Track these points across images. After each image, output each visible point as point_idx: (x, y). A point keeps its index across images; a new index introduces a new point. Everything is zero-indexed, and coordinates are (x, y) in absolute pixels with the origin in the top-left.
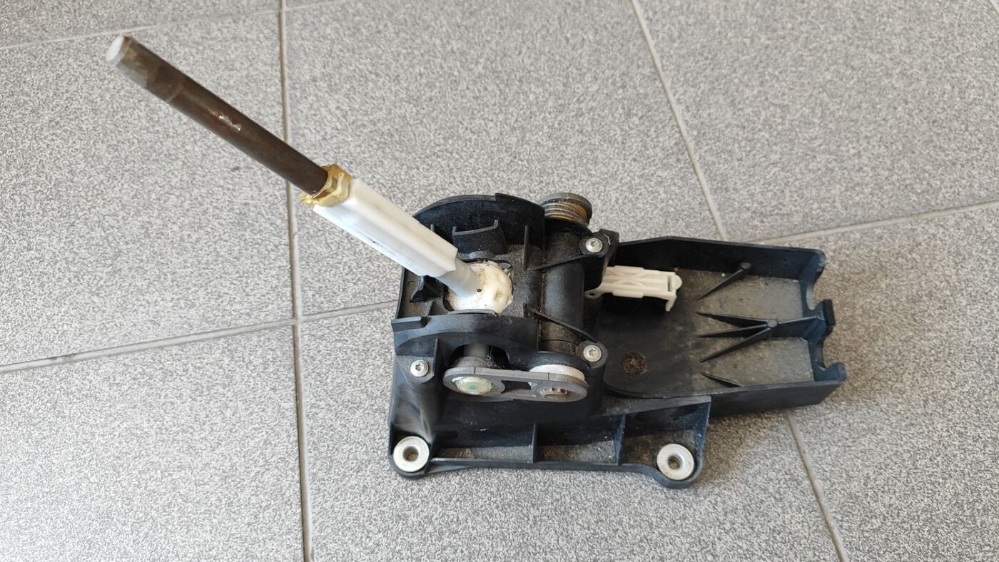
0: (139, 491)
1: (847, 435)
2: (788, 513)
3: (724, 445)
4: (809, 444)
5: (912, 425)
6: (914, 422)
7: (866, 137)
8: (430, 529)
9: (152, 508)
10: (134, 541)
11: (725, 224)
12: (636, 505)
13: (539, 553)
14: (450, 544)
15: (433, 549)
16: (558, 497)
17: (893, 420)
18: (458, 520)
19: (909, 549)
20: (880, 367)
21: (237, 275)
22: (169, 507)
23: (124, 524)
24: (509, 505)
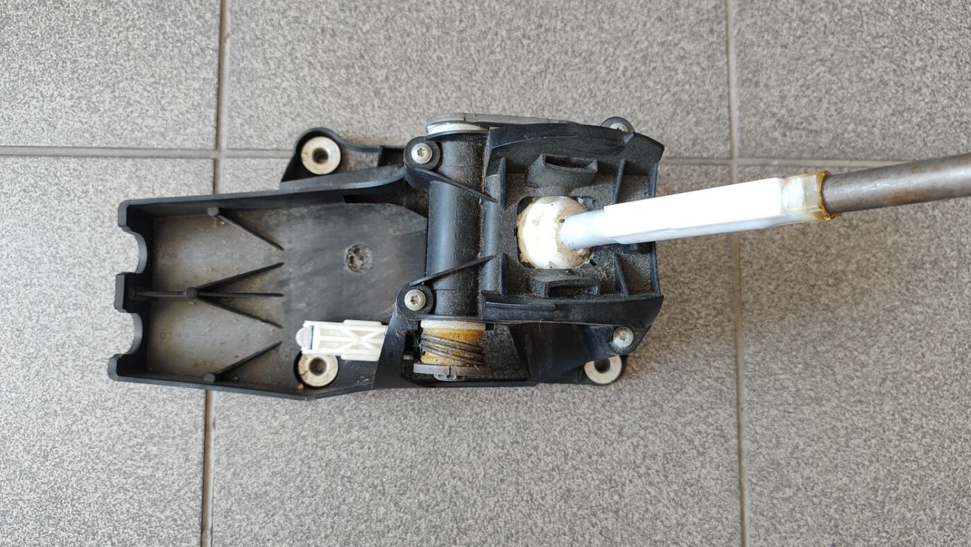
0: (30, 324)
1: (791, 400)
2: (706, 468)
3: (663, 389)
4: (749, 402)
5: (860, 401)
6: (863, 399)
8: (340, 420)
9: (44, 345)
10: (24, 377)
11: (741, 129)
12: (556, 433)
13: (447, 463)
14: (358, 439)
15: (339, 440)
16: (479, 410)
17: (844, 393)
18: (370, 416)
19: (810, 521)
20: (852, 334)
22: (63, 347)
23: (14, 357)
24: (426, 410)
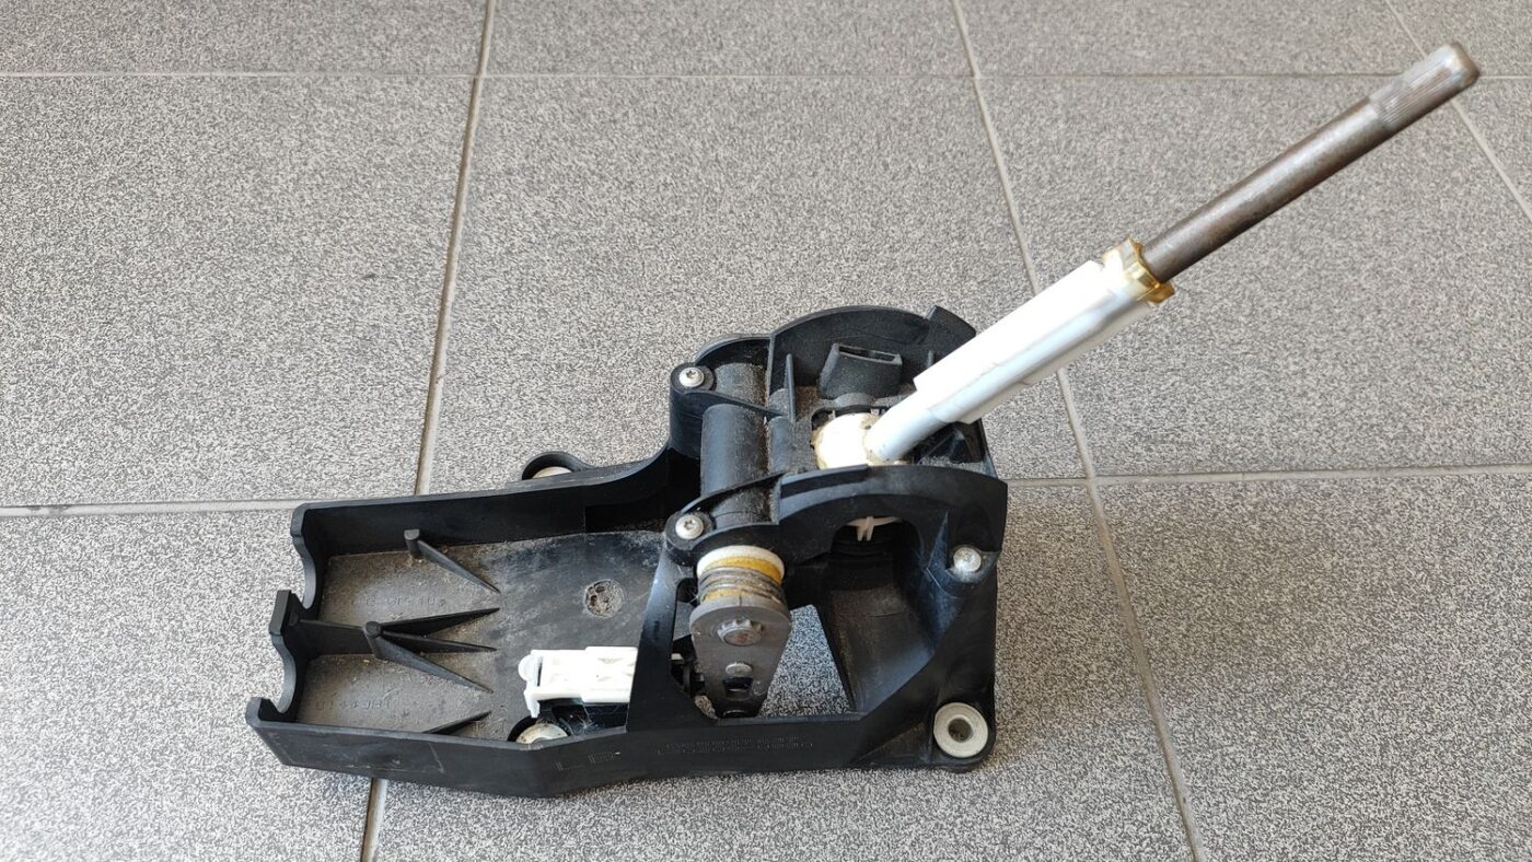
0: (120, 723)
3: (1057, 773)
4: (1193, 789)
5: (1360, 780)
6: (1363, 776)
7: (1316, 350)
8: (571, 842)
9: (135, 751)
10: (94, 799)
11: (1092, 446)
12: (907, 848)
16: (784, 818)
17: (1331, 768)
18: (617, 835)
20: (1316, 685)
21: (342, 424)
22: (161, 754)
23: (85, 771)
24: (704, 822)
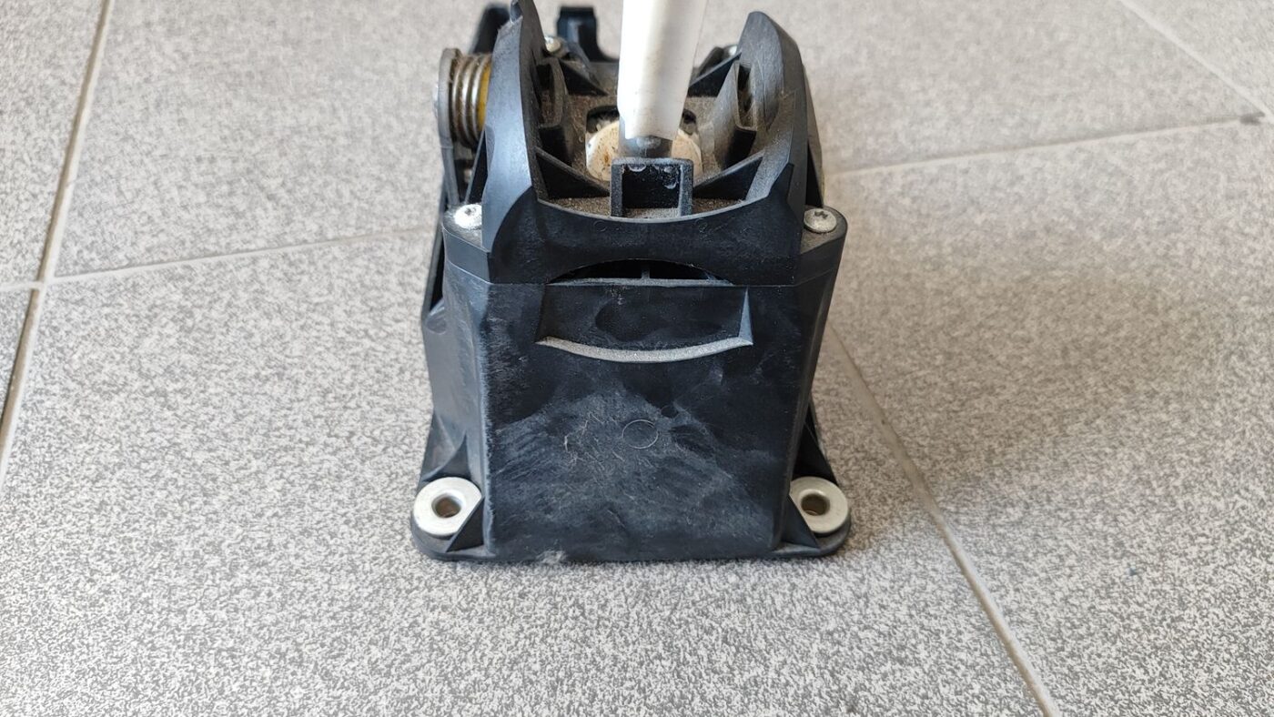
1: (949, 397)
2: (864, 505)
6: (1050, 376)
18: (269, 545)
